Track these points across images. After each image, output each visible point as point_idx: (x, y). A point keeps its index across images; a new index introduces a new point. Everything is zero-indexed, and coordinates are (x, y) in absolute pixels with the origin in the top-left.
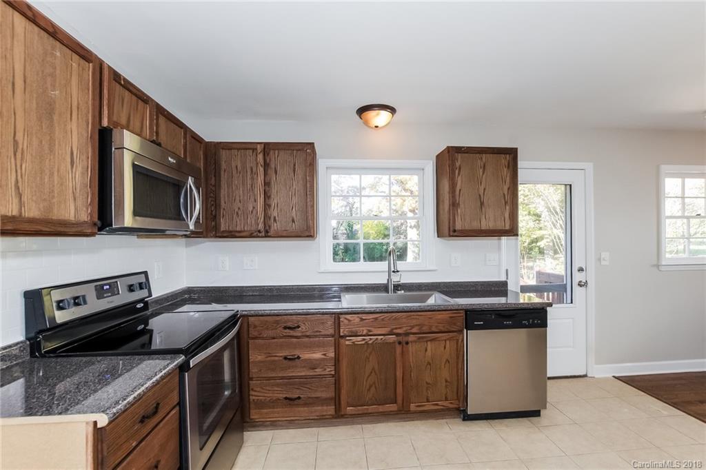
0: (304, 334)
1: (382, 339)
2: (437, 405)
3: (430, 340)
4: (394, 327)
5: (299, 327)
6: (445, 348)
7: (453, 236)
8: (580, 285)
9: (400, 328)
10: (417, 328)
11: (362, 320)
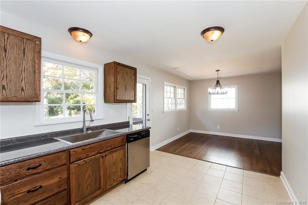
0: (44, 169)
1: (94, 157)
2: (118, 181)
3: (115, 152)
4: (99, 150)
5: (40, 165)
6: (120, 154)
7: (116, 103)
8: (148, 120)
9: (102, 149)
10: (110, 147)
11: (83, 149)
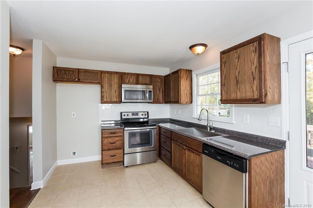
3: (192, 153)
6: (197, 159)
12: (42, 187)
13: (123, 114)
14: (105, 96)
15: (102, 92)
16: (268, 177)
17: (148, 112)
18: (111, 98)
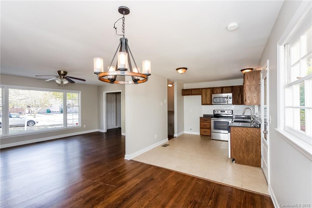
12: (177, 136)
13: (215, 111)
14: (203, 101)
15: (202, 99)
16: (244, 139)
17: (232, 111)
18: (206, 102)
